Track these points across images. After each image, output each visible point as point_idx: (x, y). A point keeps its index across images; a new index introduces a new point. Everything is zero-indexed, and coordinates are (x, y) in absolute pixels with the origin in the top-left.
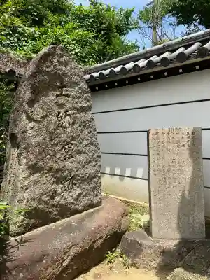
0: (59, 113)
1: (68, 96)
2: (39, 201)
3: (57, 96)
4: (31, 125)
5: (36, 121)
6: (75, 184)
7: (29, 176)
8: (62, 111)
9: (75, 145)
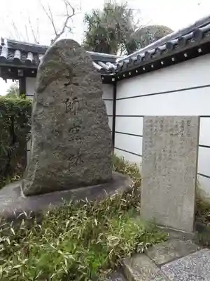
0: (68, 100)
3: (66, 85)
5: (46, 107)
6: (83, 162)
8: (71, 98)
9: (84, 128)
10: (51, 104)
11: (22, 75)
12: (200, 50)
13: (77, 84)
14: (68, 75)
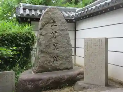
0: (52, 32)
1: (56, 26)
3: (52, 26)
4: (41, 37)
6: (59, 59)
9: (59, 44)
10: (45, 34)
11: (29, 21)
14: (53, 22)
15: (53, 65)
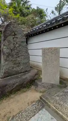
2: (9, 69)
3: (13, 38)
4: (5, 47)
5: (6, 46)
7: (5, 63)
8: (15, 43)
9: (20, 53)
12: (57, 27)
13: (17, 38)
14: (14, 34)
15: (16, 70)
